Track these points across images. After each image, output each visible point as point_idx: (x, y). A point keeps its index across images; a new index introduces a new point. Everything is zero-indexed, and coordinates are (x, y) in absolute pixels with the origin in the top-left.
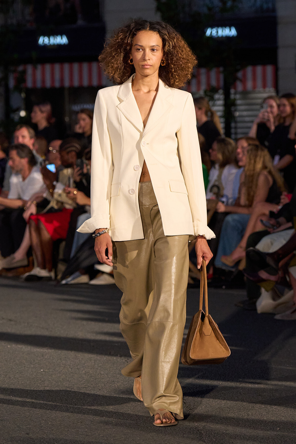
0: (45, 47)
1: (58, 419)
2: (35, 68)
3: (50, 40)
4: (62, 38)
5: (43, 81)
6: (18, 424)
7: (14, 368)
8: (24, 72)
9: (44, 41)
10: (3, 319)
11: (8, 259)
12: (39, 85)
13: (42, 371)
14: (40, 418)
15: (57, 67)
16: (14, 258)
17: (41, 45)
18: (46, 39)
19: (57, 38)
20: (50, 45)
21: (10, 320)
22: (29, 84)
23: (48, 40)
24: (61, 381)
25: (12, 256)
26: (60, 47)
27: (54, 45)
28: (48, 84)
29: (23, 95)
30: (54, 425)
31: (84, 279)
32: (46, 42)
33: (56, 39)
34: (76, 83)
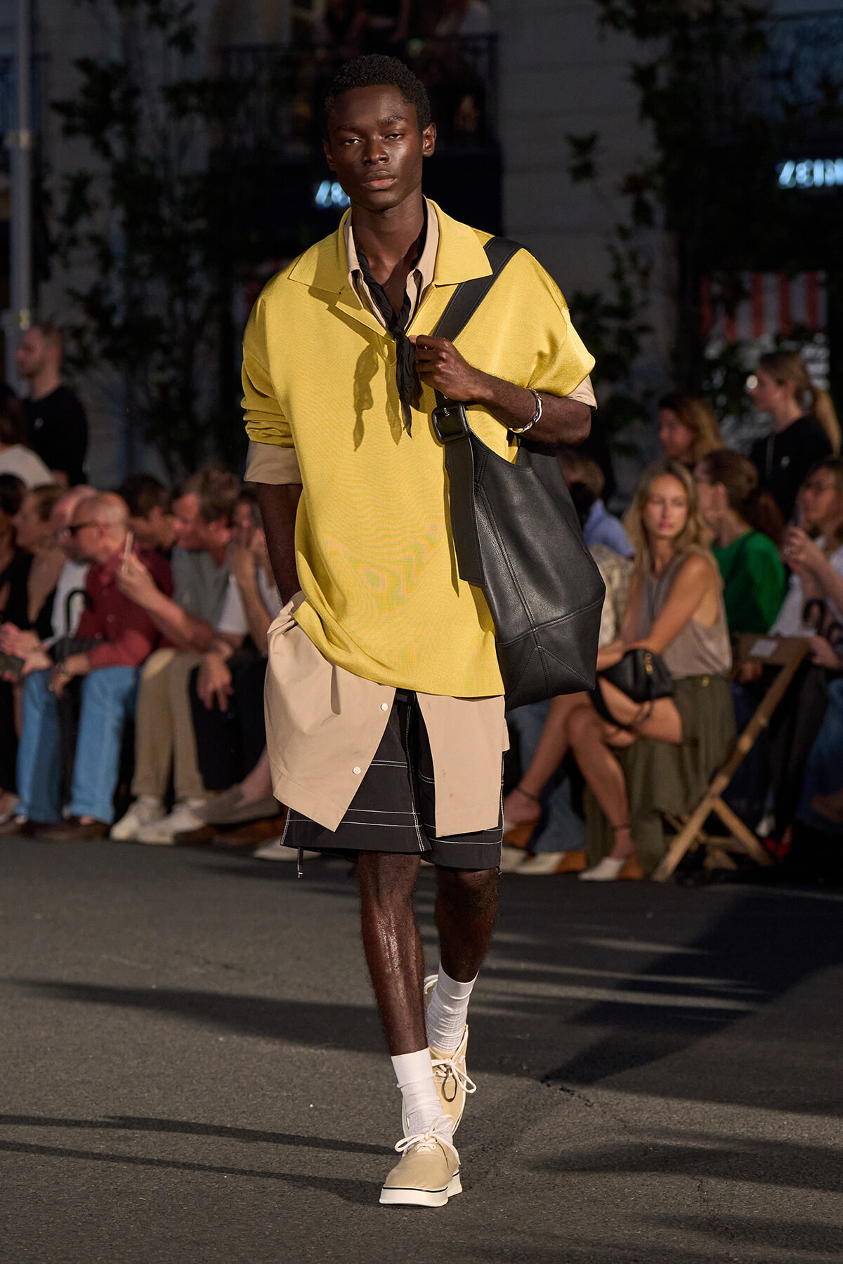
0: (333, 209)
1: (354, 1240)
3: (347, 194)
6: (242, 1254)
7: (234, 1100)
9: (330, 194)
10: (208, 962)
11: (225, 797)
13: (310, 1109)
14: (303, 1237)
16: (240, 797)
17: (321, 205)
18: (336, 189)
21: (227, 967)
23: (343, 193)
24: (363, 1135)
25: (235, 789)
30: (339, 1256)
32: (336, 197)
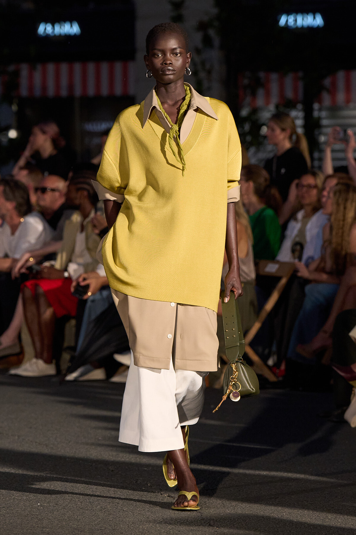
0: (47, 38)
2: (32, 69)
3: (54, 29)
4: (71, 26)
5: (44, 88)
8: (17, 74)
9: (45, 29)
12: (38, 92)
15: (64, 67)
17: (41, 35)
18: (48, 26)
19: (64, 26)
20: (55, 36)
22: (24, 92)
23: (52, 28)
26: (68, 37)
27: (60, 36)
28: (51, 92)
29: (14, 108)
31: (98, 374)
32: (48, 31)
33: (62, 27)
34: (91, 91)
